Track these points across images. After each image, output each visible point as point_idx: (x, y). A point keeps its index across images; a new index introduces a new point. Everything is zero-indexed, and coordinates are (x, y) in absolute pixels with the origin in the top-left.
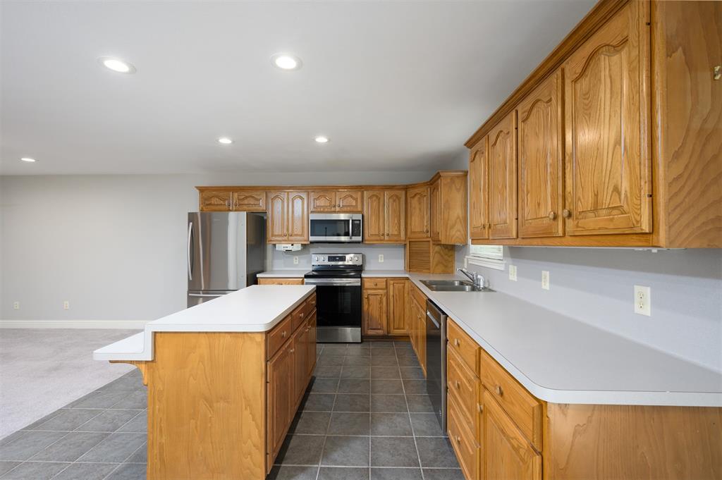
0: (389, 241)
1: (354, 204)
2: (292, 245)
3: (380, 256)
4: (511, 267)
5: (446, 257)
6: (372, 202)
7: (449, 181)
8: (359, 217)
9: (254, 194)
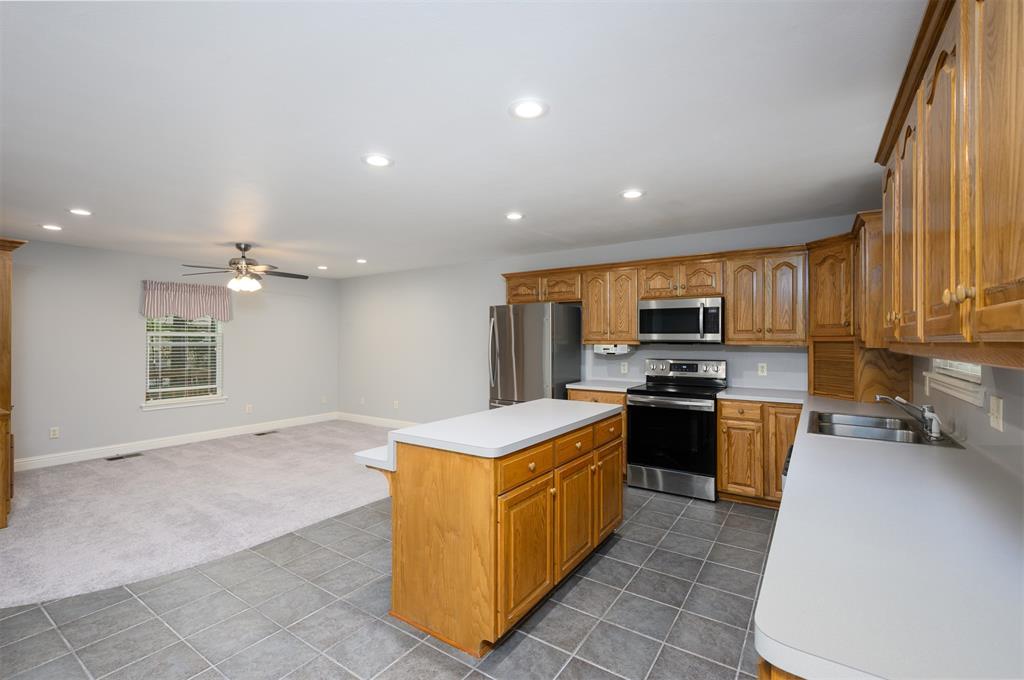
0: (772, 340)
2: (616, 346)
3: (760, 365)
4: (993, 400)
5: (892, 371)
8: (716, 302)
9: (565, 278)
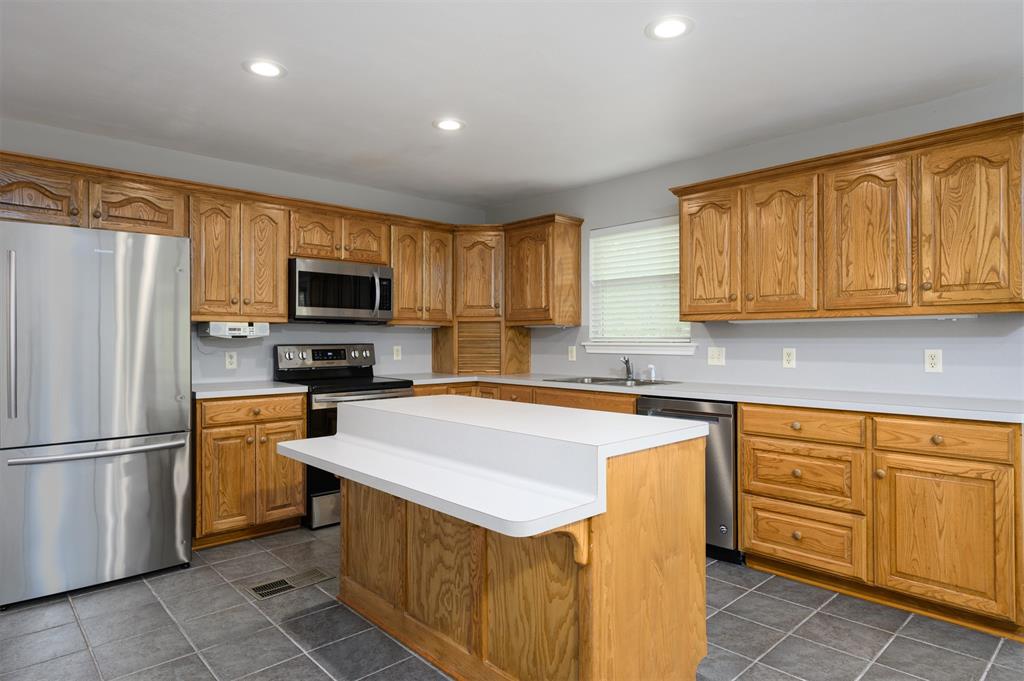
0: (430, 320)
1: (374, 247)
2: (251, 324)
3: (395, 348)
4: (712, 349)
5: (521, 347)
6: (404, 249)
7: (562, 230)
